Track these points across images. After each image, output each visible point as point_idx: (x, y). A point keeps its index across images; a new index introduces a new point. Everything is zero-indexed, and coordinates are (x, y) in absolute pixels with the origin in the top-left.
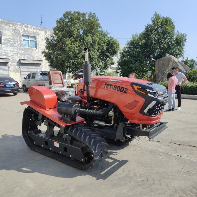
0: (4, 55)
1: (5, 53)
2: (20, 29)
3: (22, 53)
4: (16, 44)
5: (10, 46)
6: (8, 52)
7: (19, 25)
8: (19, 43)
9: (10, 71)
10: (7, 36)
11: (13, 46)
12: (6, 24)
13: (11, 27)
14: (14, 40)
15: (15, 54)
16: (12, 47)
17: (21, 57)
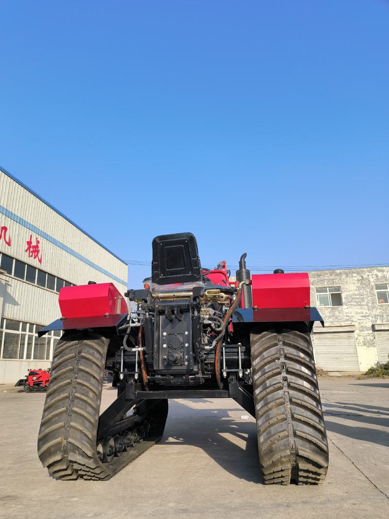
0: (347, 320)
1: (349, 316)
2: (370, 277)
3: (377, 313)
4: (364, 301)
5: (355, 305)
6: (353, 314)
7: (368, 271)
8: (369, 298)
9: (357, 345)
10: (349, 291)
11: (360, 305)
12: (347, 276)
13: (355, 277)
14: (362, 295)
15: (365, 317)
16: (358, 307)
17: (376, 321)
